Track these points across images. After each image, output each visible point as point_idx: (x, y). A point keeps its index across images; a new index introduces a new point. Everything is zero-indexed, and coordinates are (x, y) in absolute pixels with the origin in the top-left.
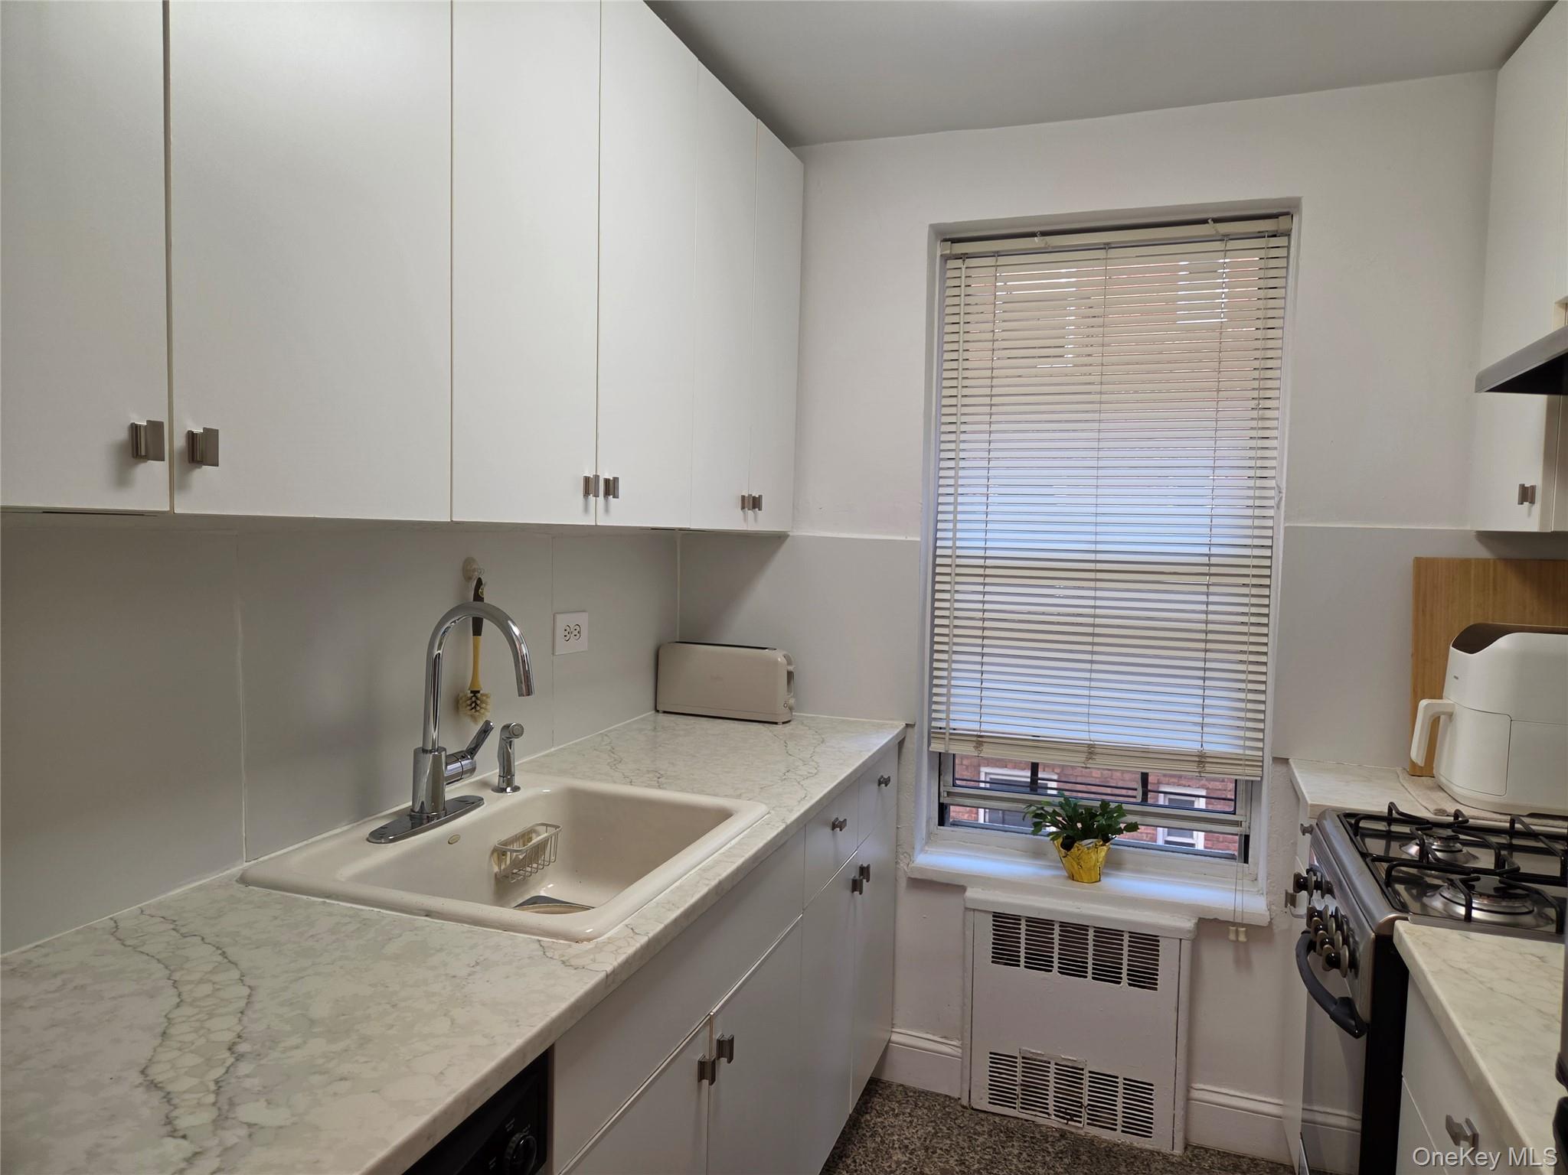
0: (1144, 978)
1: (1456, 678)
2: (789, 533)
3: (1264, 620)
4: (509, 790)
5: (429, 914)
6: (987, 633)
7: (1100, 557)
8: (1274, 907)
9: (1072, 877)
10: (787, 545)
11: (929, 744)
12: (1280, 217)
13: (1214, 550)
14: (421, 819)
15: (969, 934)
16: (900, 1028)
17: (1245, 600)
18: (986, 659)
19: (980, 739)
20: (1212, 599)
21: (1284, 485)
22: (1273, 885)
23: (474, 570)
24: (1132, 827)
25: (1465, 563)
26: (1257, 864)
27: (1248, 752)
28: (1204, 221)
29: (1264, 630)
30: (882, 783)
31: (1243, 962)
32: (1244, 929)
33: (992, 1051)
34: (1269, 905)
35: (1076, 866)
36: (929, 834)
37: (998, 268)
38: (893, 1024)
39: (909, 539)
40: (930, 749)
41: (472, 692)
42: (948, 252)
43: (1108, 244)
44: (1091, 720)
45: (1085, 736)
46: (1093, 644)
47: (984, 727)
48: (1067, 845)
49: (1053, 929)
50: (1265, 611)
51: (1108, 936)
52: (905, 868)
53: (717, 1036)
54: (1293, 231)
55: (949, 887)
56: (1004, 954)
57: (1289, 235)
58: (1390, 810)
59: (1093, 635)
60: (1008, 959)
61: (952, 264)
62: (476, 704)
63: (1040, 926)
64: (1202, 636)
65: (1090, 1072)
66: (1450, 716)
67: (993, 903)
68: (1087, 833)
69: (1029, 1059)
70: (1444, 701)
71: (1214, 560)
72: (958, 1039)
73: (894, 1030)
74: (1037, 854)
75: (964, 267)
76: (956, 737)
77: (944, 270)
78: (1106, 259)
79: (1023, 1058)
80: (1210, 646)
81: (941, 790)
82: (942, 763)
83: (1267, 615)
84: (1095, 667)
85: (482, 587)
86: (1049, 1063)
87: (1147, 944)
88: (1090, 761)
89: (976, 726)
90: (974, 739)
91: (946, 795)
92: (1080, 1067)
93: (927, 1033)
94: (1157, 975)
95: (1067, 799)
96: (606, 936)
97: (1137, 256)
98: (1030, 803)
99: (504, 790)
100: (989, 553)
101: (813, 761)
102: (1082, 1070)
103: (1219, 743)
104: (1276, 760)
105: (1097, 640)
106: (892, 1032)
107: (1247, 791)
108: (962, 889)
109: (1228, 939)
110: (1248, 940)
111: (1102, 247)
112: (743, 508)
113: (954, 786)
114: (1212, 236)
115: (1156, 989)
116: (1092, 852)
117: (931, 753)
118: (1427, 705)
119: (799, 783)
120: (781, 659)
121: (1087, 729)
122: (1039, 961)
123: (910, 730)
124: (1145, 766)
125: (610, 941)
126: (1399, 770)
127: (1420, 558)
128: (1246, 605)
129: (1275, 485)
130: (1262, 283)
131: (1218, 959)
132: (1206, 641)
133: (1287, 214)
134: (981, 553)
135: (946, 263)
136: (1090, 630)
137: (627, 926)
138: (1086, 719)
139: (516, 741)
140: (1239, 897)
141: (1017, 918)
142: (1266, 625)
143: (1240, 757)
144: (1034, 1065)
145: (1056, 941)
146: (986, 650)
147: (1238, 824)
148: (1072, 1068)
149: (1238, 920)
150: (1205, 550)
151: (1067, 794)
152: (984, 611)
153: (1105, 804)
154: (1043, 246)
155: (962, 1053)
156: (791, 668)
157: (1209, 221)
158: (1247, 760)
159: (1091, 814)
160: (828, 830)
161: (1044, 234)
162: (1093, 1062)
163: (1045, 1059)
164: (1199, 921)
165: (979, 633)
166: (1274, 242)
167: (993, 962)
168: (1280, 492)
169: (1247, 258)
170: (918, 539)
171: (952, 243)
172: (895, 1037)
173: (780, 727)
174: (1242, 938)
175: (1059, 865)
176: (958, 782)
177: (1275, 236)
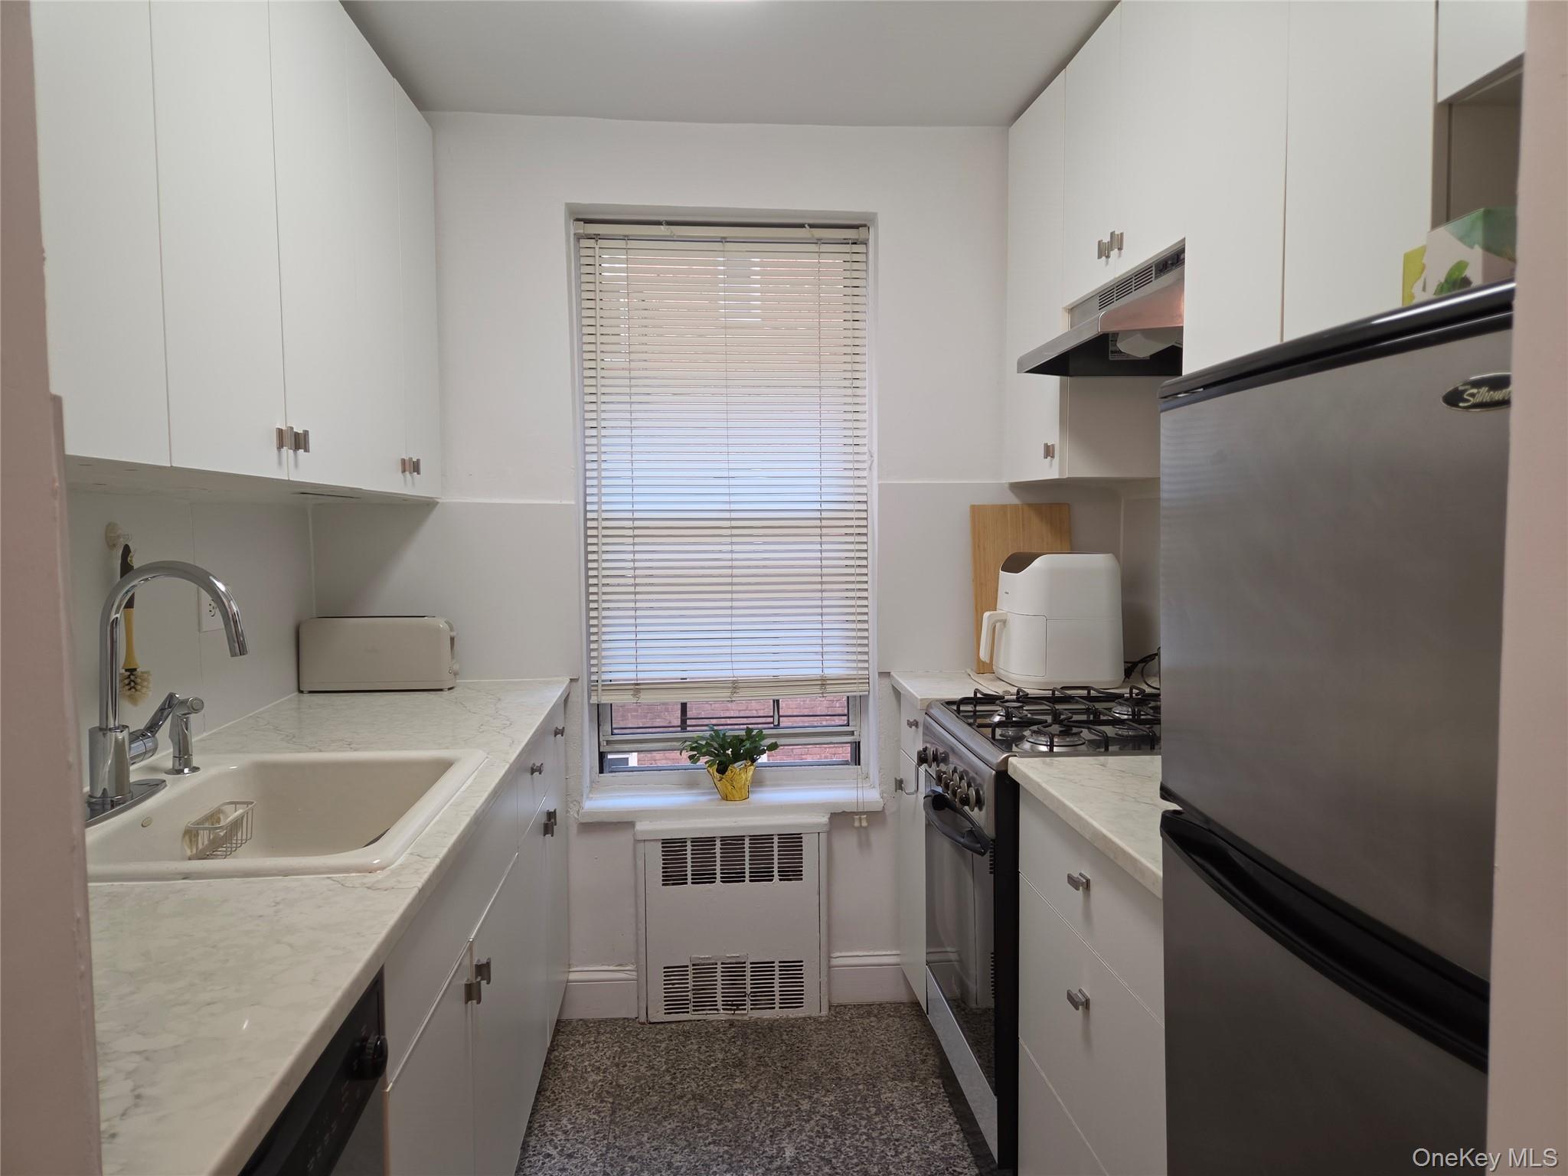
0: (793, 872)
1: (1007, 593)
2: (438, 500)
3: (864, 563)
4: (186, 770)
5: (186, 876)
6: (638, 589)
7: (734, 515)
8: (884, 795)
9: (725, 798)
10: (435, 514)
11: (589, 698)
12: (860, 228)
13: (825, 506)
14: (103, 804)
15: (640, 863)
16: (577, 966)
17: (851, 547)
18: (639, 613)
19: (637, 687)
20: (825, 547)
21: (875, 449)
22: (884, 776)
23: (119, 537)
24: (773, 747)
25: (1004, 508)
26: (868, 764)
27: (860, 672)
28: (802, 226)
29: (864, 571)
30: (559, 734)
31: (865, 844)
32: (865, 816)
33: (666, 966)
34: (882, 794)
35: (730, 788)
36: (592, 782)
37: (628, 251)
38: (569, 965)
39: (564, 502)
40: (591, 702)
41: (126, 670)
42: (582, 231)
43: (725, 238)
44: (734, 659)
45: (729, 673)
46: (732, 592)
47: (641, 675)
48: (722, 770)
49: (715, 845)
50: (864, 555)
51: (761, 841)
52: (576, 816)
53: (475, 963)
54: (870, 240)
55: (621, 824)
56: (673, 876)
57: (866, 244)
58: (975, 694)
59: (732, 584)
60: (674, 880)
61: (585, 243)
62: (136, 684)
63: (703, 844)
64: (819, 579)
65: (751, 963)
66: (1004, 622)
67: (662, 831)
68: (737, 757)
69: (698, 965)
70: (998, 612)
71: (825, 515)
72: (632, 964)
73: (571, 970)
74: (691, 785)
75: (597, 247)
76: (611, 687)
77: (578, 249)
78: (724, 251)
79: (693, 965)
80: (825, 587)
81: (601, 740)
82: (600, 714)
83: (866, 558)
84: (735, 612)
85: (131, 554)
86: (716, 964)
87: (792, 842)
88: (735, 695)
89: (633, 676)
90: (632, 687)
91: (605, 744)
92: (743, 961)
93: (603, 965)
94: (802, 867)
95: (715, 731)
96: (396, 864)
97: (747, 251)
98: (685, 740)
99: (180, 772)
100: (637, 515)
101: (500, 715)
102: (745, 963)
103: (835, 668)
104: (881, 674)
105: (735, 588)
106: (569, 972)
107: (856, 705)
108: (631, 824)
109: (853, 826)
110: (869, 825)
111: (719, 240)
112: (404, 471)
113: (612, 734)
114: (809, 239)
115: (801, 879)
116: (741, 772)
117: (591, 705)
118: (989, 616)
119: (499, 733)
120: (442, 625)
121: (730, 667)
122: (704, 877)
123: (574, 684)
124: (776, 693)
125: (403, 867)
126: (969, 671)
127: (974, 506)
128: (852, 551)
129: (867, 451)
130: (848, 282)
131: (846, 844)
132: (822, 583)
133: (865, 226)
134: (629, 515)
135: (579, 242)
136: (729, 580)
137: (411, 854)
138: (729, 659)
139: (193, 717)
140: (860, 792)
141: (683, 841)
142: (866, 566)
143: (854, 677)
144: (704, 969)
145: (718, 855)
146: (639, 605)
147: (852, 733)
148: (736, 963)
149: (861, 810)
150: (817, 506)
151: (716, 728)
152: (635, 569)
153: (749, 731)
154: (669, 234)
155: (638, 976)
156: (453, 634)
157: (806, 226)
158: (860, 679)
159: (740, 740)
160: (529, 775)
161: (669, 223)
162: (753, 953)
163: (713, 961)
164: (830, 819)
165: (632, 589)
166: (856, 249)
167: (663, 885)
168: (872, 456)
169: (833, 261)
170: (573, 503)
171: (585, 223)
172: (572, 977)
173: (446, 693)
174: (864, 824)
175: (714, 790)
176: (615, 731)
177: (855, 243)
